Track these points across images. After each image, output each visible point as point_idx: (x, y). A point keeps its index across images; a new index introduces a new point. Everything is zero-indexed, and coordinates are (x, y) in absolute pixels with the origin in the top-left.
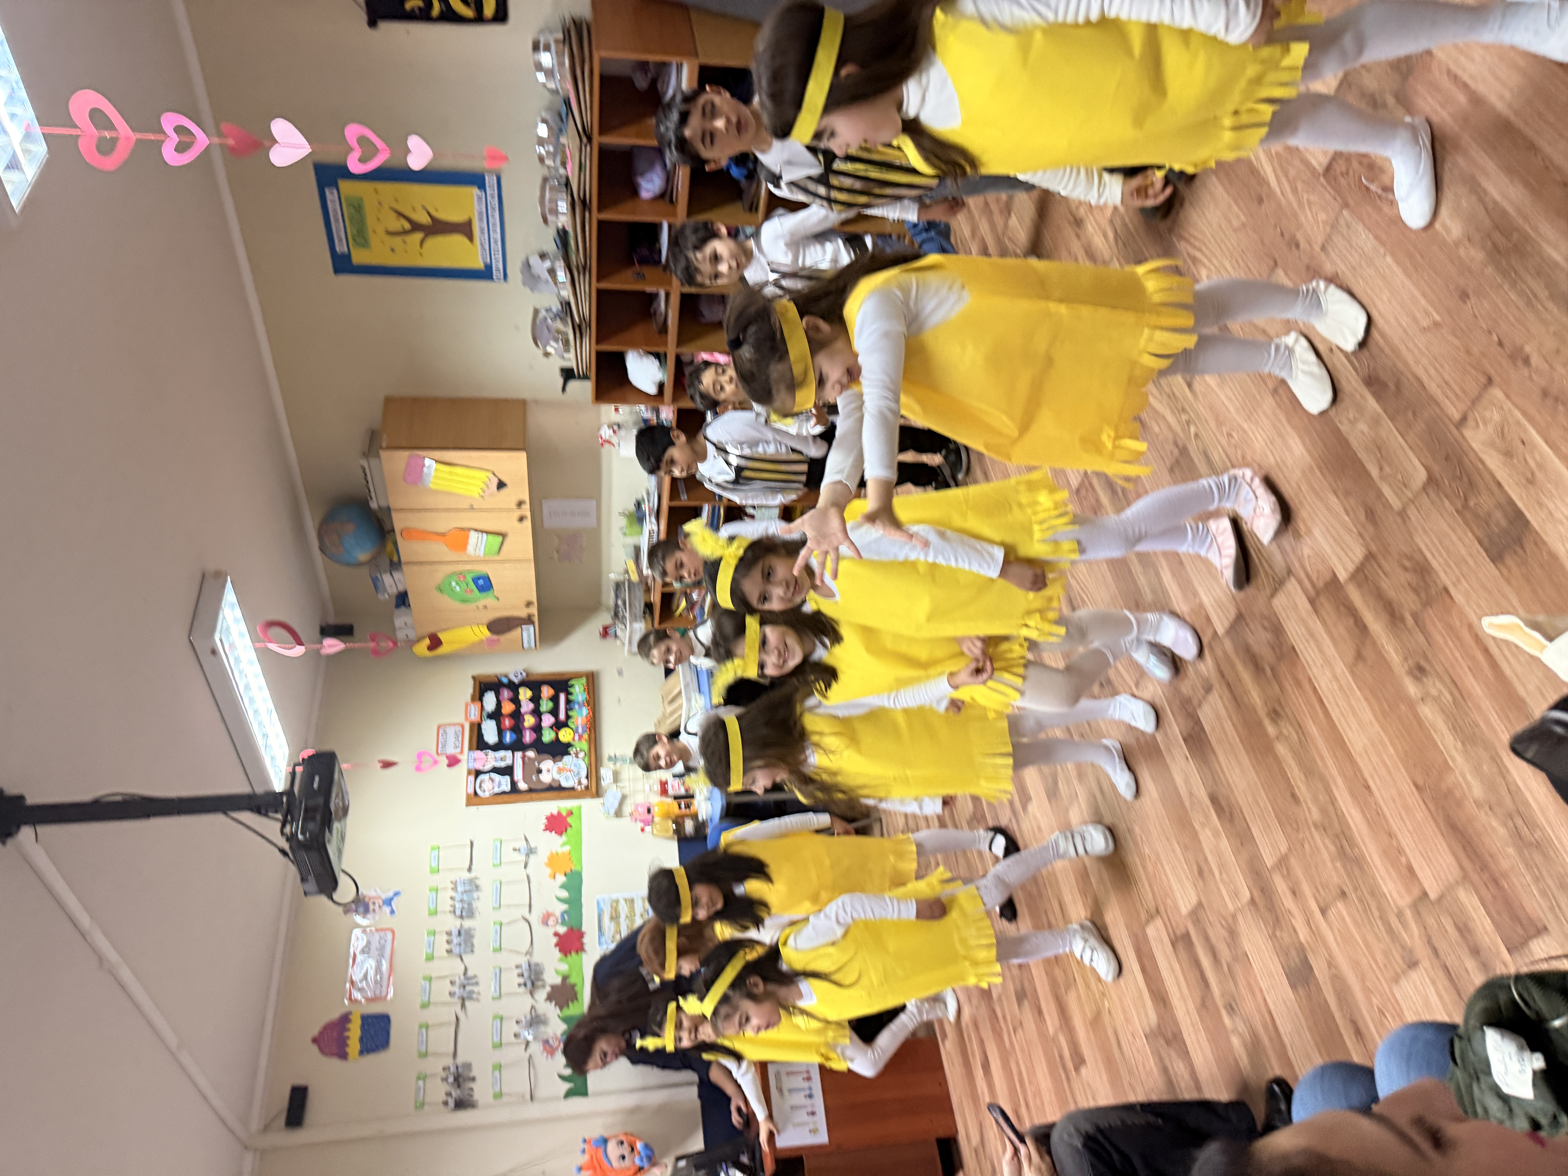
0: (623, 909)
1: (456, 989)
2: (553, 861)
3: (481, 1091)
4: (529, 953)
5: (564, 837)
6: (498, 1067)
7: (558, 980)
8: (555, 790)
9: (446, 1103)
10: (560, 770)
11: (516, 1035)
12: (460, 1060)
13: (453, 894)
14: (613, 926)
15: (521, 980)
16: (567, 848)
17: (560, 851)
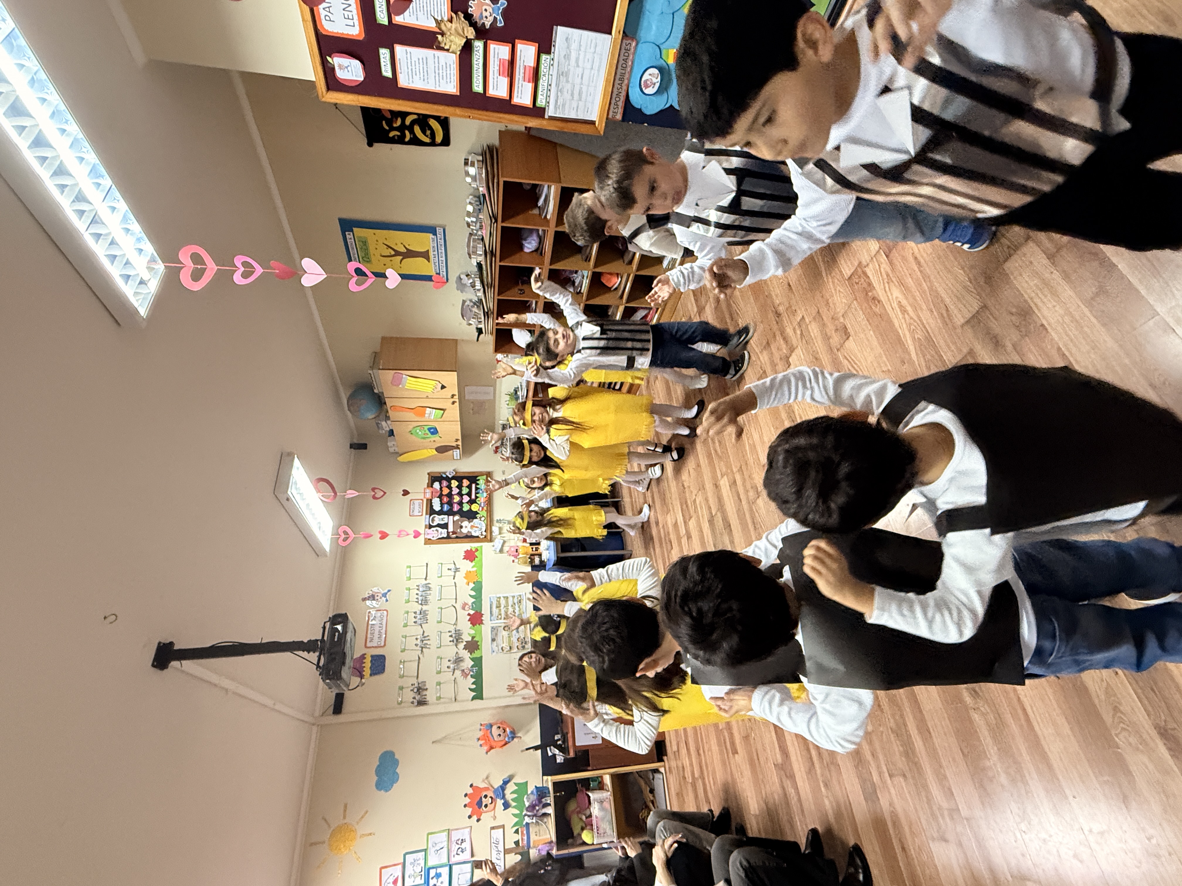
0: (503, 602)
1: (418, 642)
2: (468, 575)
3: (430, 695)
4: (455, 624)
5: (473, 563)
6: (439, 684)
7: (470, 639)
8: (469, 537)
9: (413, 703)
10: (472, 527)
11: (448, 667)
12: (420, 680)
13: (417, 592)
14: (497, 610)
15: (451, 639)
16: (475, 569)
17: (472, 570)
